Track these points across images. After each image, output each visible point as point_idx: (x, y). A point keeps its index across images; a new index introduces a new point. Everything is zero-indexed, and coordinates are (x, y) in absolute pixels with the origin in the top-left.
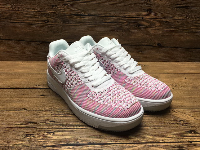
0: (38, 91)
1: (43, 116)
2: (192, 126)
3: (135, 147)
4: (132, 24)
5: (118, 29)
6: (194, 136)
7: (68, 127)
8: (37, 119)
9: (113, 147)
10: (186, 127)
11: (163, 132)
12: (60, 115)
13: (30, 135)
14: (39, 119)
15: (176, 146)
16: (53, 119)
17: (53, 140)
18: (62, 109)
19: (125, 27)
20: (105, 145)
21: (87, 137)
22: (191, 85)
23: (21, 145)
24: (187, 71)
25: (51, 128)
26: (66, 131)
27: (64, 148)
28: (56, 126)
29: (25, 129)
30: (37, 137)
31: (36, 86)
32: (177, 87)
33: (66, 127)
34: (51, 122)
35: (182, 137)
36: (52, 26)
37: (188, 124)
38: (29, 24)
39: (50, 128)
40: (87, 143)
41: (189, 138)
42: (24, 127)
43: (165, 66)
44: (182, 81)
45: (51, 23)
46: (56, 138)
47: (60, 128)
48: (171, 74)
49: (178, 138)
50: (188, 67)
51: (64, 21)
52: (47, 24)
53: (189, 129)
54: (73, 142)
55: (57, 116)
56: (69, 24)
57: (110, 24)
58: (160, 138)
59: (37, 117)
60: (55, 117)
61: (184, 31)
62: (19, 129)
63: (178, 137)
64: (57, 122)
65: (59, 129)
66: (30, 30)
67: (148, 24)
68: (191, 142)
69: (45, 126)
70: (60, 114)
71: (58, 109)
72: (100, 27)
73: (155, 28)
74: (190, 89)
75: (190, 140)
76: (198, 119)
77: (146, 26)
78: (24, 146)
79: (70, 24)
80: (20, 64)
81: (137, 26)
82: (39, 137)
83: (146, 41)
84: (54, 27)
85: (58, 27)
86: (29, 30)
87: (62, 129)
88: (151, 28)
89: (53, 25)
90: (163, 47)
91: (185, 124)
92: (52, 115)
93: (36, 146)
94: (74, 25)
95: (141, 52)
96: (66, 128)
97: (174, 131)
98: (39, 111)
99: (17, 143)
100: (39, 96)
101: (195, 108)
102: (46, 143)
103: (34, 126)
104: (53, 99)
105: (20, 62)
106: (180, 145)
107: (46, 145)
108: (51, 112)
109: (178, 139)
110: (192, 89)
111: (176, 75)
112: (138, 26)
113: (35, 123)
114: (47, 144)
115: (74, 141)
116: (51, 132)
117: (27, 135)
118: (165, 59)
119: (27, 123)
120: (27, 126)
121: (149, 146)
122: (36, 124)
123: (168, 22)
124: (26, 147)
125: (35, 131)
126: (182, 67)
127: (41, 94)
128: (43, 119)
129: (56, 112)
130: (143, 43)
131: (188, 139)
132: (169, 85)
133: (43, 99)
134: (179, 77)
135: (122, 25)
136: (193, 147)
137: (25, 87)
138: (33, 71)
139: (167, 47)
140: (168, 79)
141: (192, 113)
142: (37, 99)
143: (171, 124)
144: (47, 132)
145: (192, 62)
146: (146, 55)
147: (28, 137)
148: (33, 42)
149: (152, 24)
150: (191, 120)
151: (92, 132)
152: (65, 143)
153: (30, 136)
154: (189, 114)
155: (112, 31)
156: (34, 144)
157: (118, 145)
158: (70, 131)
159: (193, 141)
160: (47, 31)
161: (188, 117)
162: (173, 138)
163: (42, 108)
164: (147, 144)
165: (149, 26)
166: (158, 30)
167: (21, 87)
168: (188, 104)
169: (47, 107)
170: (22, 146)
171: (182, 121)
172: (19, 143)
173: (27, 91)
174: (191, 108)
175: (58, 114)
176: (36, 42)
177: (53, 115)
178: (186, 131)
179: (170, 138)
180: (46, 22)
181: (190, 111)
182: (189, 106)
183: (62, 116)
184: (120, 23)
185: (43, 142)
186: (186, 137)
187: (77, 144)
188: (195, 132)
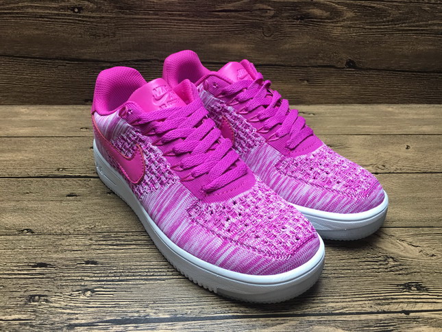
0: (62, 185)
1: (70, 247)
2: (412, 271)
3: (278, 326)
4: (285, 14)
5: (253, 25)
6: (415, 297)
7: (128, 276)
8: (55, 256)
9: (227, 327)
10: (399, 274)
11: (344, 287)
12: (110, 245)
13: (40, 296)
14: (61, 256)
15: (371, 324)
16: (93, 255)
17: (90, 310)
18: (116, 230)
19: (270, 22)
20: (208, 322)
21: (169, 301)
22: (420, 166)
23: (17, 322)
24: (414, 129)
25: (88, 279)
26: (122, 286)
27: (114, 328)
28: (100, 275)
29: (28, 281)
30: (55, 302)
31: (58, 169)
32: (385, 171)
33: (121, 276)
34: (87, 263)
35: (387, 300)
36: (92, 20)
37: (404, 267)
38: (35, 16)
39: (86, 278)
40: (168, 316)
41: (404, 302)
42: (26, 276)
43: (363, 115)
44: (399, 154)
45: (89, 14)
46: (98, 304)
47: (109, 278)
48: (375, 137)
49: (379, 302)
50: (415, 117)
51: (121, 8)
52: (80, 16)
53: (406, 278)
54: (136, 315)
55: (104, 247)
56: (132, 16)
57: (233, 13)
58: (338, 302)
59: (56, 252)
60: (98, 251)
61: (412, 30)
62: (15, 281)
63: (379, 299)
64: (102, 263)
65: (107, 281)
66: (40, 32)
67: (326, 14)
68: (407, 312)
69: (73, 275)
70: (110, 242)
71: (105, 230)
72: (210, 21)
73: (342, 24)
74: (415, 176)
75: (406, 307)
76: (428, 252)
77: (321, 19)
78: (24, 323)
79: (136, 14)
80: (22, 114)
81: (297, 19)
82: (58, 302)
83: (320, 55)
84: (96, 22)
85: (106, 23)
86: (37, 32)
87: (113, 281)
88: (332, 22)
89: (93, 17)
90: (361, 69)
91: (396, 266)
92: (90, 245)
93: (52, 324)
94: (144, 17)
95: (308, 81)
96: (121, 278)
97: (371, 284)
98: (63, 237)
99: (9, 318)
100: (63, 196)
101: (423, 224)
102: (74, 317)
103: (49, 275)
104: (96, 204)
105: (22, 106)
106: (381, 320)
107: (73, 322)
108: (89, 237)
109: (379, 304)
110: (419, 175)
111: (386, 138)
112: (302, 19)
113: (52, 266)
114: (77, 319)
115: (138, 312)
116: (88, 290)
117: (32, 298)
118: (363, 98)
119: (33, 266)
120: (32, 274)
121: (309, 322)
122: (53, 270)
123: (374, 7)
124: (28, 328)
125: (50, 286)
126: (401, 117)
127: (68, 191)
128: (69, 255)
129: (102, 239)
130: (312, 61)
131: (401, 305)
132: (369, 166)
133: (72, 204)
134: (393, 144)
135: (261, 17)
136: (412, 325)
137: (31, 174)
138: (51, 131)
139: (370, 69)
140: (367, 151)
141: (416, 238)
142: (58, 204)
143: (365, 267)
144: (78, 288)
145: (425, 105)
146: (318, 90)
147: (34, 301)
148: (50, 59)
149: (335, 14)
150: (411, 256)
151: (180, 289)
152: (118, 316)
153: (39, 299)
154: (410, 240)
155: (236, 32)
156: (48, 318)
157: (238, 320)
158: (130, 286)
159: (413, 309)
160: (80, 34)
161: (405, 247)
162: (366, 302)
163: (68, 228)
164: (306, 318)
165: (327, 18)
166: (350, 27)
167: (23, 175)
168: (408, 213)
169: (80, 224)
170: (20, 324)
171: (391, 260)
172: (13, 317)
173: (35, 185)
174: (416, 224)
175: (104, 242)
176: (57, 61)
177: (94, 247)
178: (398, 285)
179: (361, 303)
180: (76, 10)
181: (412, 231)
182: (409, 221)
183: (115, 247)
184: (256, 12)
185: (68, 314)
186: (397, 299)
187: (146, 320)
188: (420, 288)
